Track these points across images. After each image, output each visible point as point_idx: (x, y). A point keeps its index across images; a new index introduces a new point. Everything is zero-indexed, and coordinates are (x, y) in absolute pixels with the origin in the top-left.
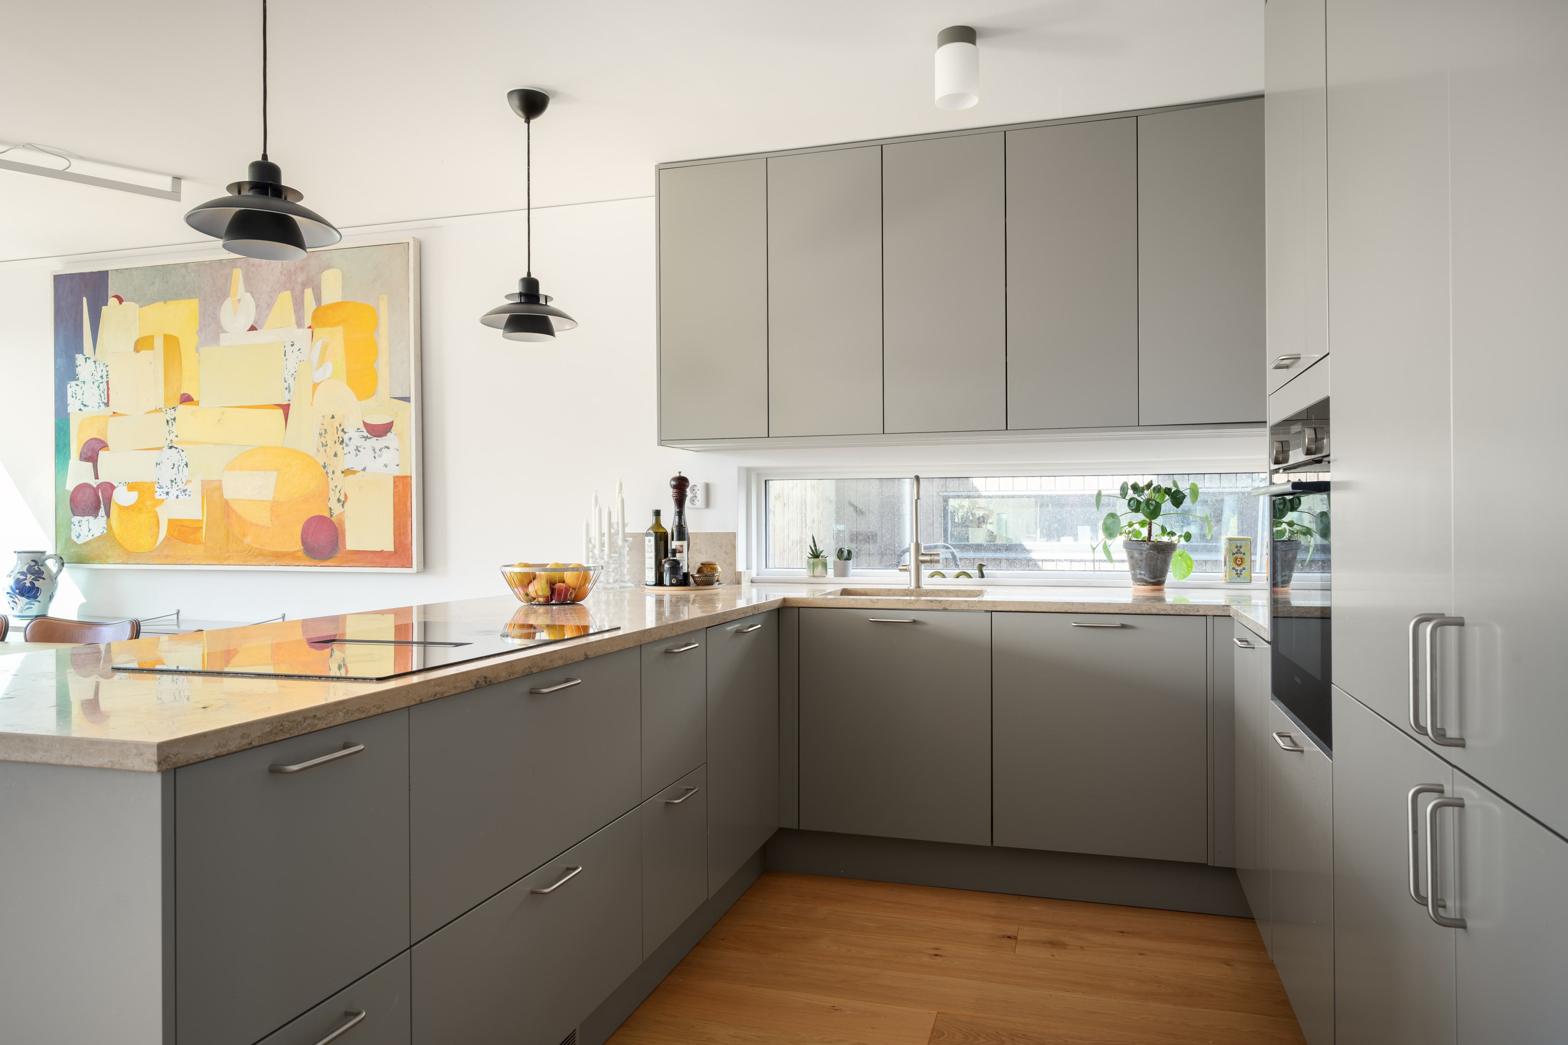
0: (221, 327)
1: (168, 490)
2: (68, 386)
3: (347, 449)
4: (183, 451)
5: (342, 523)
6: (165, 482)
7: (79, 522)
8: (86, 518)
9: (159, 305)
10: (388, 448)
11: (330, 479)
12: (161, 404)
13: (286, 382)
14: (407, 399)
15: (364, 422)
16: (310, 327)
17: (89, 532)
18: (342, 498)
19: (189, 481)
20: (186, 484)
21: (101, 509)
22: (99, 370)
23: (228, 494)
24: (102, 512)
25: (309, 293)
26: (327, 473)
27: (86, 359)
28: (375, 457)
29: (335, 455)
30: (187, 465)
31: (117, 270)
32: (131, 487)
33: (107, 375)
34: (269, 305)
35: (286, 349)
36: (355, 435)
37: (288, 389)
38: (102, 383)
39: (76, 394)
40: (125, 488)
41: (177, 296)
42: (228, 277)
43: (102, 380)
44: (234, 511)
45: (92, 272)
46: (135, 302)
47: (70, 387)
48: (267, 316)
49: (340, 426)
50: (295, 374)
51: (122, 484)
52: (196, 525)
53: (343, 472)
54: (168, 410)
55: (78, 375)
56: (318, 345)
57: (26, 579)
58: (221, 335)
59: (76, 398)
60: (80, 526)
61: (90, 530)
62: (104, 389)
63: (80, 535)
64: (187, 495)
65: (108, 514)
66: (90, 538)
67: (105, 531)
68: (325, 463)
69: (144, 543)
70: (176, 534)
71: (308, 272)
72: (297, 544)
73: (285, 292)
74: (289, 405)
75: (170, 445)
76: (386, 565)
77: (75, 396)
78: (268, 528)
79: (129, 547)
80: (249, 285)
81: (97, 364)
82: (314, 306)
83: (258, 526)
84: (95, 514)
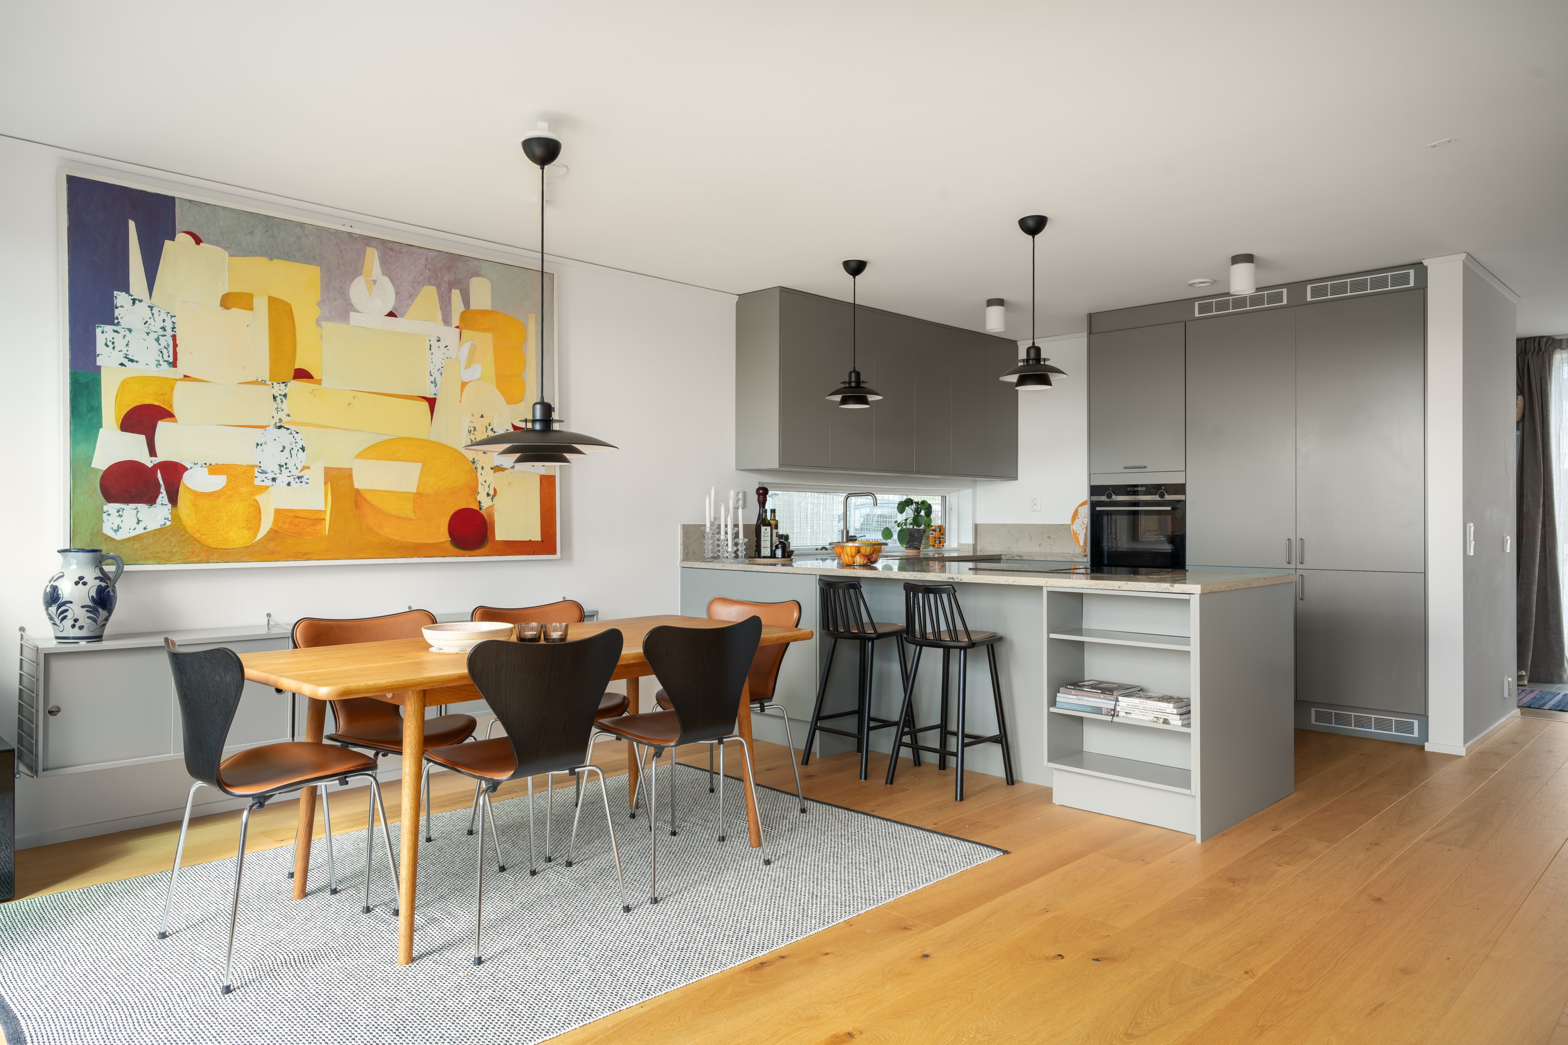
0: (351, 305)
1: (275, 476)
2: (98, 331)
4: (297, 433)
5: (491, 516)
6: (271, 466)
7: (118, 511)
8: (132, 505)
9: (262, 261)
11: (479, 475)
12: (264, 375)
13: (431, 375)
15: (513, 425)
16: (457, 327)
17: (138, 523)
18: (492, 493)
19: (304, 468)
20: (302, 470)
21: (161, 496)
22: (159, 319)
23: (359, 483)
24: (163, 497)
25: (456, 294)
26: (476, 468)
27: (134, 301)
30: (303, 449)
31: (190, 201)
32: (214, 469)
33: (174, 328)
34: (411, 296)
35: (431, 343)
37: (434, 382)
38: (164, 336)
39: (113, 343)
40: (205, 470)
41: (288, 256)
42: (361, 254)
43: (164, 333)
44: (367, 502)
45: (145, 192)
46: (222, 248)
47: (103, 332)
48: (409, 306)
49: (490, 425)
50: (442, 369)
51: (200, 465)
52: (317, 516)
53: (492, 469)
54: (275, 384)
55: (117, 318)
56: (466, 347)
58: (352, 313)
59: (114, 348)
60: (120, 516)
61: (139, 522)
62: (168, 345)
63: (119, 528)
64: (304, 483)
65: (173, 499)
66: (140, 530)
67: (168, 523)
68: (474, 459)
69: (238, 537)
70: (286, 526)
71: (455, 273)
72: (443, 536)
73: (430, 287)
74: (435, 399)
75: (278, 424)
76: (534, 553)
77: (111, 346)
78: (411, 520)
79: (211, 542)
80: (387, 270)
81: (155, 310)
82: (462, 308)
83: (398, 517)
84: (151, 500)
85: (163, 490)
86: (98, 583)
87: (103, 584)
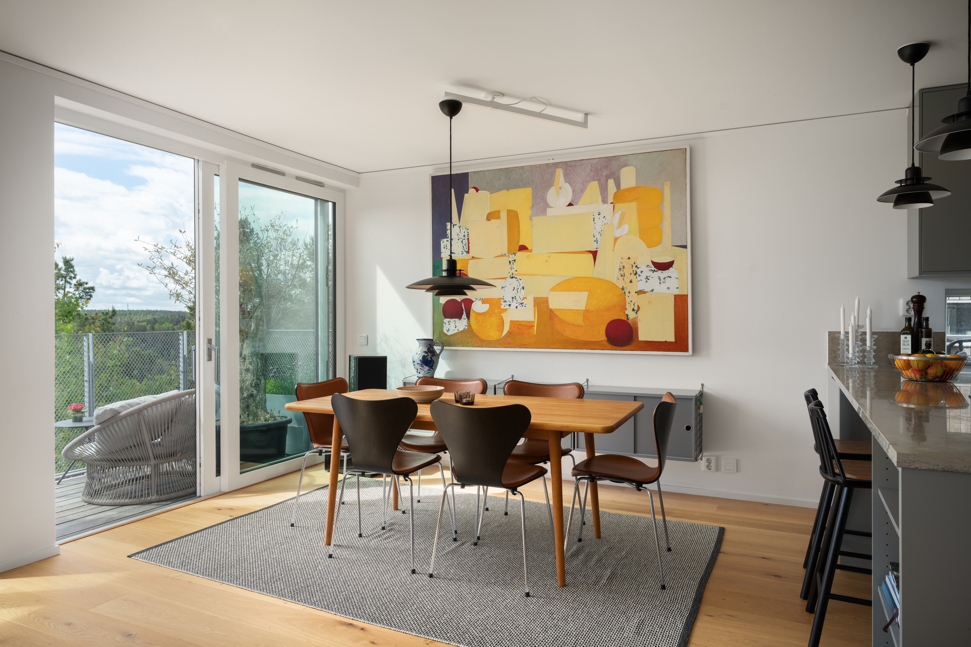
0: (548, 204)
1: (510, 303)
2: (442, 242)
3: (639, 278)
4: (520, 280)
5: (636, 324)
6: (508, 298)
7: (449, 322)
8: (453, 320)
9: (504, 192)
10: (670, 277)
11: (627, 297)
12: (505, 251)
13: (594, 237)
14: (685, 247)
15: (652, 262)
16: (612, 203)
18: (636, 308)
19: (524, 298)
20: (523, 300)
22: (462, 232)
23: (552, 305)
24: (464, 316)
25: (611, 183)
26: (625, 293)
27: (454, 225)
28: (660, 283)
29: (631, 282)
30: (523, 288)
31: (474, 172)
32: (484, 301)
33: (468, 235)
34: (582, 190)
35: (594, 217)
36: (646, 269)
37: (596, 241)
38: (465, 239)
39: (446, 246)
40: (480, 302)
41: (516, 186)
42: (553, 174)
44: (556, 316)
45: (457, 174)
46: (487, 191)
48: (580, 197)
49: (635, 263)
50: (601, 232)
51: (478, 299)
52: (530, 324)
53: (636, 292)
54: (510, 255)
55: (448, 235)
56: (618, 215)
57: (428, 356)
58: (548, 209)
60: (449, 324)
61: (456, 327)
62: (466, 243)
63: (449, 330)
64: (524, 306)
65: (468, 317)
66: (456, 331)
67: (466, 328)
68: (623, 287)
69: (494, 335)
70: (515, 330)
71: (610, 169)
72: (602, 337)
73: (594, 182)
74: (597, 251)
75: (511, 276)
76: (669, 351)
77: (446, 248)
78: (582, 326)
79: (483, 337)
80: (568, 179)
81: (461, 229)
82: (615, 190)
83: (574, 325)
84: (460, 317)
85: (464, 312)
86: (424, 354)
87: (426, 355)
